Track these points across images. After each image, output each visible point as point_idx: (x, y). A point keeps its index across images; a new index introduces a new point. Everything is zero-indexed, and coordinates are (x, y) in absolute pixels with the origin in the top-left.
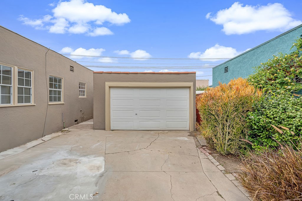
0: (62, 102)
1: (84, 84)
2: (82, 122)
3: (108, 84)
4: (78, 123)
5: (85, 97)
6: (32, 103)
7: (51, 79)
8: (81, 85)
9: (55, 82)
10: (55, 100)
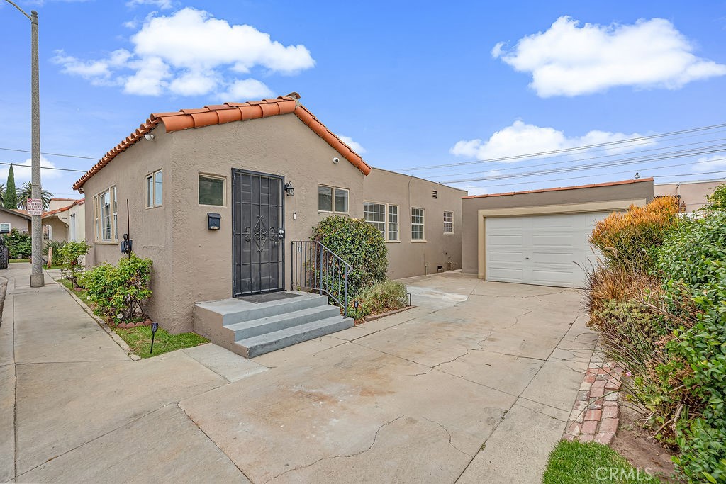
0: (424, 240)
1: (450, 214)
2: (447, 270)
3: (481, 213)
4: (442, 271)
5: (452, 233)
6: (398, 240)
7: (413, 211)
8: (447, 216)
9: (417, 214)
10: (417, 238)
